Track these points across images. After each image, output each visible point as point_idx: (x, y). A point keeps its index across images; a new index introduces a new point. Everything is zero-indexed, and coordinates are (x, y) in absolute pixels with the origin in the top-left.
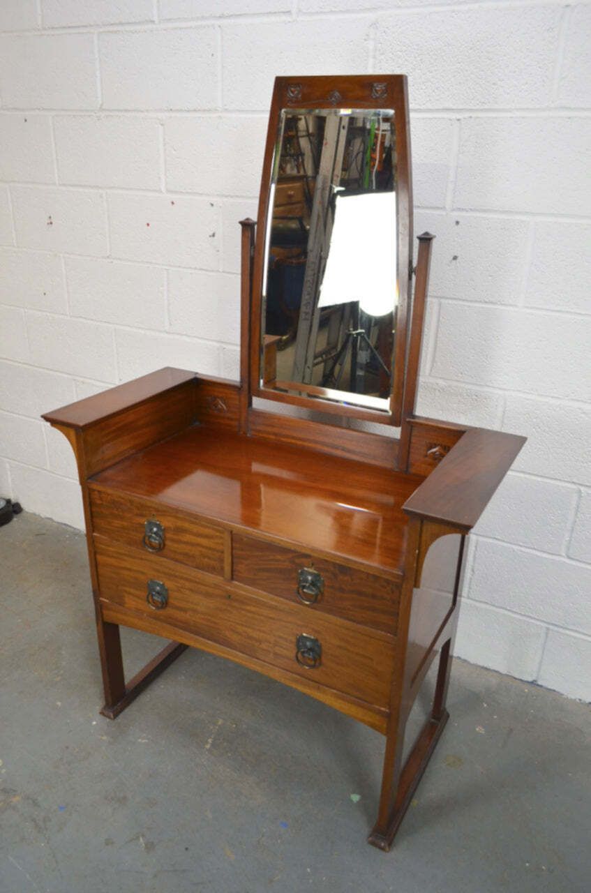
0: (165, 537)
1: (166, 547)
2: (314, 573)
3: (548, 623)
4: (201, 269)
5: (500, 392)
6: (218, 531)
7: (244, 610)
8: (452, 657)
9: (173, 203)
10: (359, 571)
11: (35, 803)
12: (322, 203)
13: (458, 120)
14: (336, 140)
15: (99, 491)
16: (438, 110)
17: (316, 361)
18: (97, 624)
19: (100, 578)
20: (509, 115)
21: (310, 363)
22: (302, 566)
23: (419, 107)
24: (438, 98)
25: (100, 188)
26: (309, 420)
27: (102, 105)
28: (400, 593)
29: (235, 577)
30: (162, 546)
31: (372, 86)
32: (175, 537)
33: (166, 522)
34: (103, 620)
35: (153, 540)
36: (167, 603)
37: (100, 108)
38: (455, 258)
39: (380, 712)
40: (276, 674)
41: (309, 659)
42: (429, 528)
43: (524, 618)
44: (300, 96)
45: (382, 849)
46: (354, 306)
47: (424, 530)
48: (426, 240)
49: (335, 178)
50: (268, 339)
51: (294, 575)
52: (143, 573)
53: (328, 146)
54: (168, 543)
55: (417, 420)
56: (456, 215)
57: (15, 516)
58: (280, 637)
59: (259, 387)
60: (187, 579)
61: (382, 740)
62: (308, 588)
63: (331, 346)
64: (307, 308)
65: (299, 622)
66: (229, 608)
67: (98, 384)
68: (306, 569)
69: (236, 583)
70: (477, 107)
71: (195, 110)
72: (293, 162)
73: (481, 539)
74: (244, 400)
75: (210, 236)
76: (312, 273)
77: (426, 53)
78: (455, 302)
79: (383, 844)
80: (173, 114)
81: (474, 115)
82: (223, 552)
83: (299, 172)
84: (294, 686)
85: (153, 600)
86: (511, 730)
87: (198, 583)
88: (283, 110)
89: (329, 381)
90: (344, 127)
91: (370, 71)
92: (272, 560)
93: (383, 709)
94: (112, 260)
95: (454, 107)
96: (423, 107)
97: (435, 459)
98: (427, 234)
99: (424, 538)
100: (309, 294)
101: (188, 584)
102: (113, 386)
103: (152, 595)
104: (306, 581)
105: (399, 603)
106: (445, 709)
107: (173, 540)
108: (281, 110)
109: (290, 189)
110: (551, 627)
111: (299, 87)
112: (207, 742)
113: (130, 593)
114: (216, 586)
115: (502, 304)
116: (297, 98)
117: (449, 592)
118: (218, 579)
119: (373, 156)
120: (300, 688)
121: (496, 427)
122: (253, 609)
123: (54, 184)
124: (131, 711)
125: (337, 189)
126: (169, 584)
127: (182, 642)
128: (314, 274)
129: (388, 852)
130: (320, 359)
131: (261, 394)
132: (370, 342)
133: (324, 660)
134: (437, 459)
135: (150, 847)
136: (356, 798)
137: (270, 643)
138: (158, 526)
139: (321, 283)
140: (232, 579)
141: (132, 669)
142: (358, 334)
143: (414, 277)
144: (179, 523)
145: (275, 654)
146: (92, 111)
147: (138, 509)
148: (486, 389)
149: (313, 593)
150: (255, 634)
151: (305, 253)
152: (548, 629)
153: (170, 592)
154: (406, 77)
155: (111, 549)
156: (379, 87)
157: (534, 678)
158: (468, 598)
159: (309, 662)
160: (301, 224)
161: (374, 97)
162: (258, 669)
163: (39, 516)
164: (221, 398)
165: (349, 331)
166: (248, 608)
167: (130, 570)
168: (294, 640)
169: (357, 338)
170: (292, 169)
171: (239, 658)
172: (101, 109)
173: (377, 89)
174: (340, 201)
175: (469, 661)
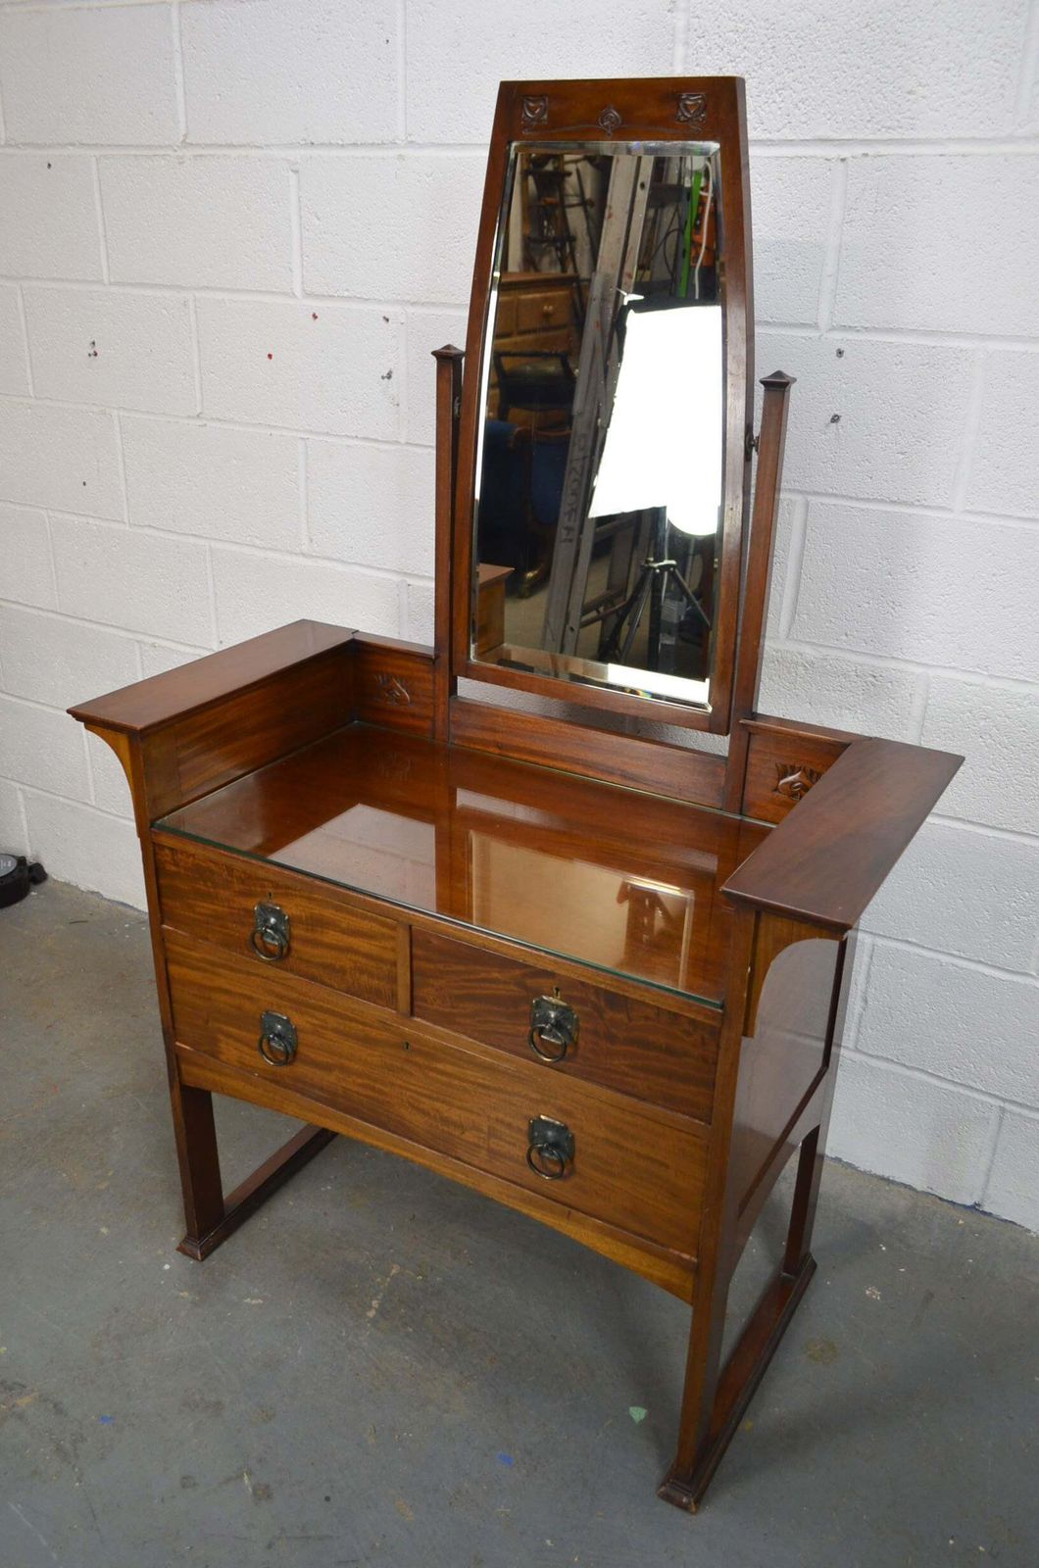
0: (290, 934)
1: (293, 953)
2: (561, 1006)
3: (1004, 1100)
4: (366, 439)
5: (919, 670)
6: (384, 925)
7: (435, 1070)
8: (822, 1157)
9: (315, 317)
10: (643, 1003)
11: (58, 1409)
12: (600, 324)
13: (843, 160)
14: (628, 208)
15: (171, 849)
16: (804, 142)
17: (584, 618)
18: (172, 1087)
19: (174, 1005)
20: (939, 150)
21: (574, 622)
22: (538, 993)
23: (768, 136)
24: (803, 119)
25: (183, 288)
26: (562, 721)
27: (185, 136)
28: (718, 1046)
29: (416, 1010)
30: (285, 950)
31: (678, 99)
32: (309, 935)
33: (292, 908)
34: (180, 1082)
35: (269, 940)
36: (295, 1053)
37: (184, 141)
38: (835, 419)
39: (680, 1263)
40: (491, 1187)
41: (551, 1161)
42: (771, 927)
43: (961, 1090)
44: (545, 117)
45: (685, 1508)
46: (657, 514)
47: (762, 932)
48: (778, 386)
49: (625, 279)
50: (487, 572)
51: (525, 1008)
52: (250, 998)
53: (613, 219)
54: (295, 945)
55: (759, 723)
56: (838, 338)
57: (32, 886)
58: (502, 1122)
59: (469, 658)
60: (333, 1013)
61: (686, 1312)
62: (549, 1033)
63: (615, 591)
64: (569, 520)
65: (534, 1096)
66: (407, 1067)
67: (182, 648)
68: (545, 998)
69: (419, 1020)
70: (878, 136)
71: (355, 145)
72: (554, 253)
73: (880, 942)
74: (443, 681)
75: (383, 378)
76: (580, 455)
77: (781, 35)
78: (833, 501)
79: (685, 1500)
80: (315, 152)
81: (870, 151)
82: (394, 964)
83: (564, 270)
84: (525, 1210)
85: (270, 1047)
86: (932, 1295)
87: (351, 1020)
88: (514, 144)
89: (609, 652)
90: (643, 186)
91: (679, 71)
92: (484, 980)
93: (686, 1256)
94: (205, 422)
95: (835, 136)
96: (775, 136)
97: (794, 795)
98: (779, 374)
99: (761, 945)
100: (574, 493)
101: (332, 1021)
102: (208, 654)
103: (269, 1040)
104: (546, 1019)
105: (716, 1064)
106: (808, 1255)
107: (306, 941)
108: (509, 143)
109: (546, 300)
110: (1007, 1106)
111: (544, 100)
112: (370, 1307)
113: (229, 1036)
114: (384, 1025)
115: (923, 506)
116: (539, 121)
117: (818, 1039)
118: (386, 1013)
119: (696, 238)
120: (537, 1215)
121: (909, 737)
122: (449, 1068)
123: (100, 282)
124: (235, 1247)
125: (629, 297)
126: (298, 1020)
127: (324, 1126)
128: (584, 458)
129: (694, 1513)
130: (593, 614)
131: (471, 673)
132: (686, 585)
133: (579, 1165)
134: (796, 793)
135: (263, 1493)
136: (638, 1414)
137: (481, 1131)
138: (279, 915)
139: (597, 472)
140: (412, 1013)
141: (236, 1170)
142: (661, 568)
143: (755, 455)
144: (317, 910)
145: (490, 1151)
146: (170, 146)
147: (243, 882)
148: (893, 664)
149: (559, 1043)
150: (454, 1114)
151: (569, 420)
152: (1003, 1110)
153: (301, 1035)
154: (743, 81)
155: (193, 954)
156: (692, 100)
157: (976, 1200)
158: (857, 1050)
159: (550, 1166)
160: (565, 364)
161: (682, 118)
162: (460, 1178)
163: (77, 888)
164: (401, 678)
165: (647, 562)
166: (440, 1066)
167: (227, 992)
168: (525, 1126)
169: (662, 573)
170: (552, 264)
171: (425, 1157)
172: (185, 144)
173: (688, 103)
174: (633, 319)
175: (857, 1165)
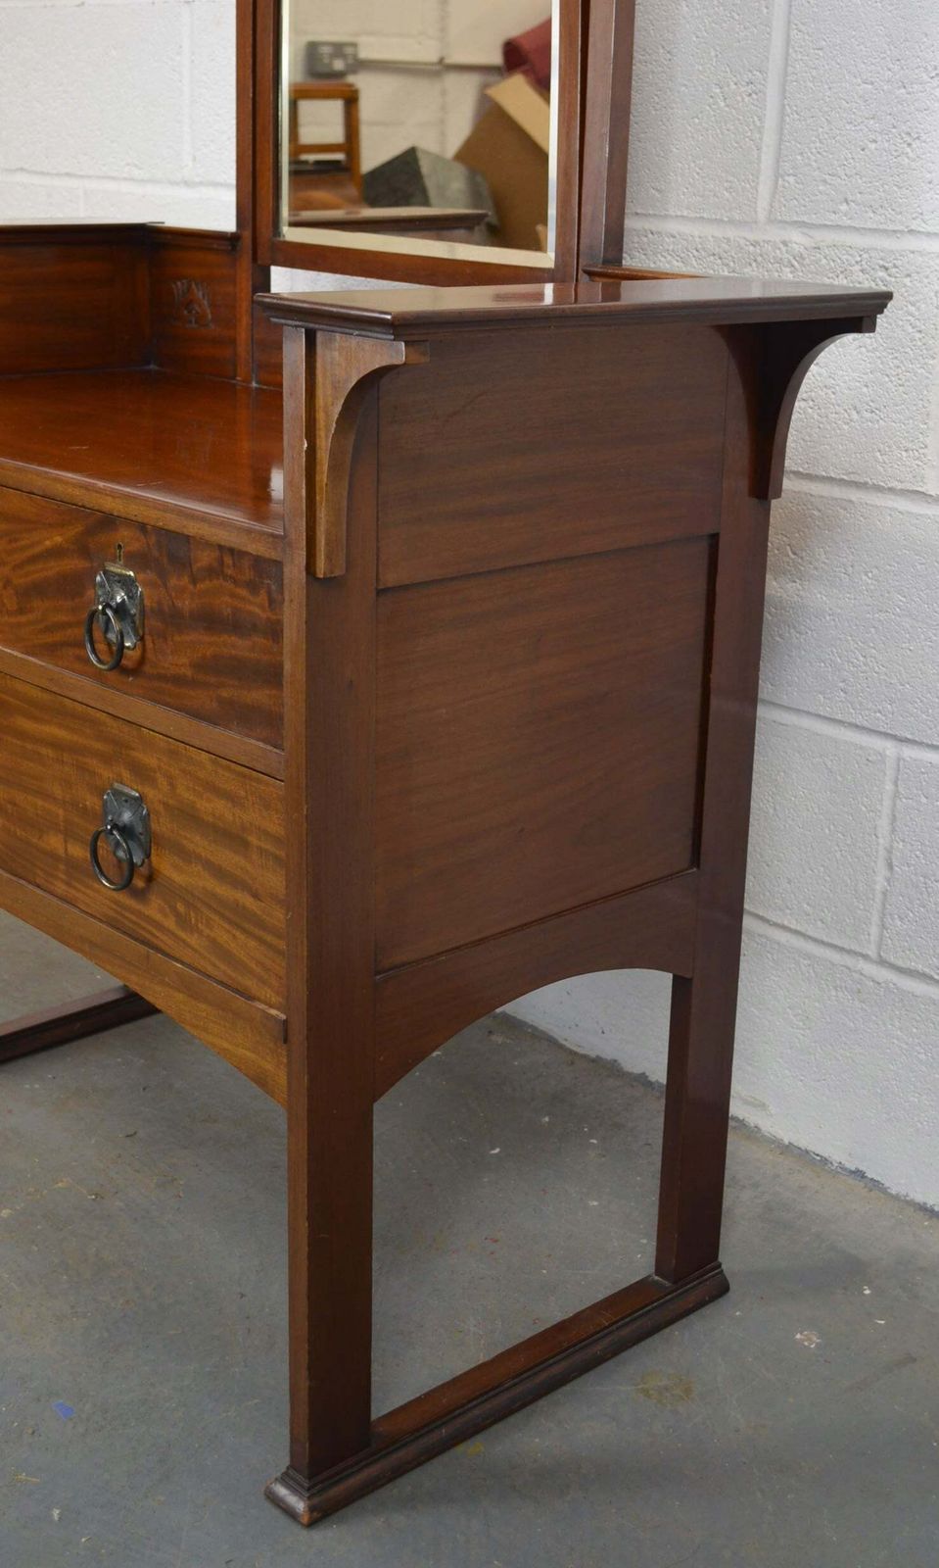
2: (126, 578)
28: (283, 598)
45: (295, 1518)
51: (89, 591)
59: (276, 233)
68: (109, 567)
73: (907, 752)
93: (273, 1012)
99: (320, 401)
105: (282, 632)
129: (306, 1526)
131: (279, 254)
145: (68, 862)
168: (99, 807)
175: (887, 1185)
